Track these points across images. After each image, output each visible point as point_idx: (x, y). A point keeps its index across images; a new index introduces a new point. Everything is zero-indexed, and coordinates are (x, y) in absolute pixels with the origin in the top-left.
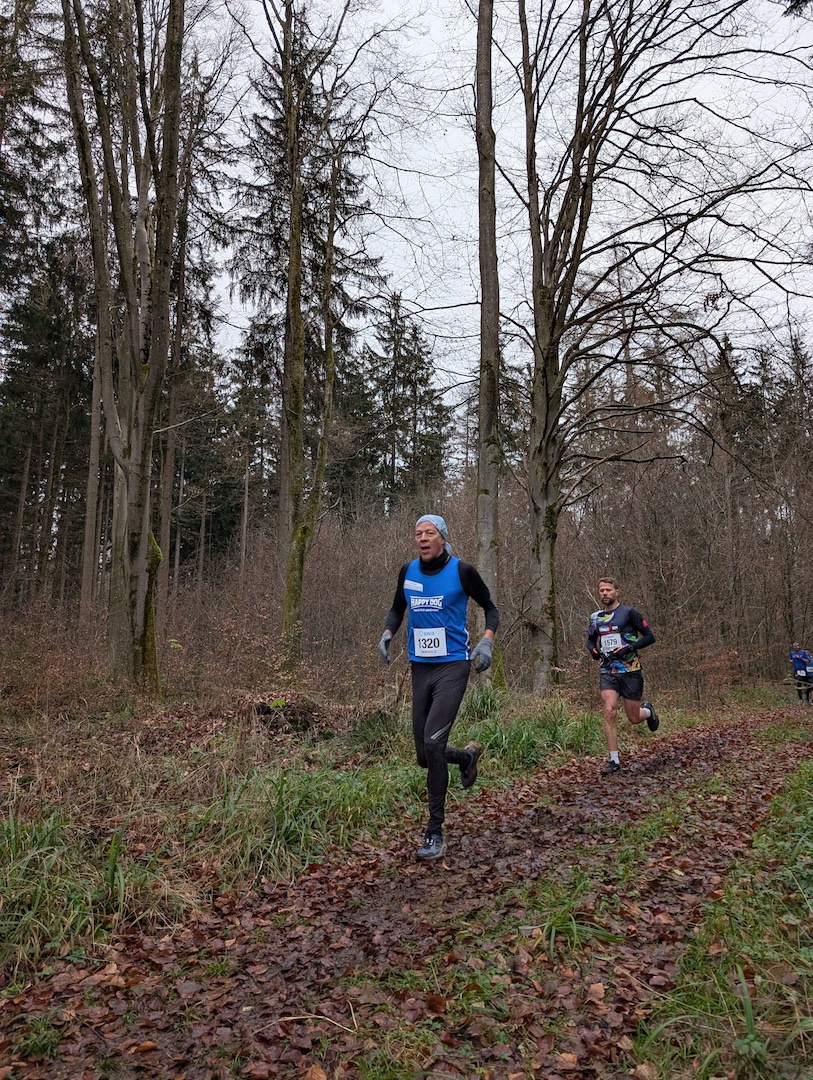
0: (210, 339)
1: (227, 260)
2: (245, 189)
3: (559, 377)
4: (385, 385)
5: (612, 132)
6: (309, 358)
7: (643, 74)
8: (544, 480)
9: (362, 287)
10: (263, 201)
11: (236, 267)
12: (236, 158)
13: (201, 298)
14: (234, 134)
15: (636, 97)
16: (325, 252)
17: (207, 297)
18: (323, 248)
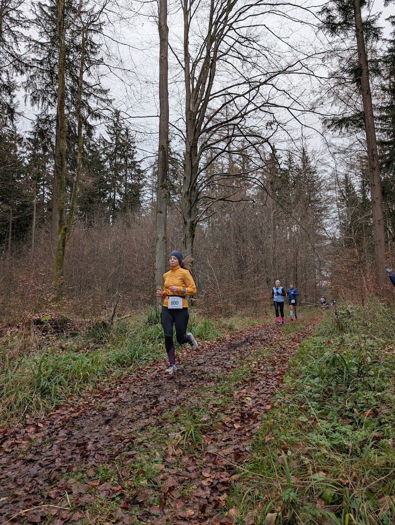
0: (13, 125)
1: (23, 81)
2: (33, 43)
3: (198, 157)
4: (111, 157)
5: (226, 37)
6: (69, 139)
7: (241, 8)
8: (189, 208)
9: (99, 103)
10: (44, 51)
11: (29, 85)
12: (28, 25)
13: (8, 101)
14: (27, 11)
15: (237, 20)
16: (78, 84)
17: (11, 102)
18: (78, 80)
